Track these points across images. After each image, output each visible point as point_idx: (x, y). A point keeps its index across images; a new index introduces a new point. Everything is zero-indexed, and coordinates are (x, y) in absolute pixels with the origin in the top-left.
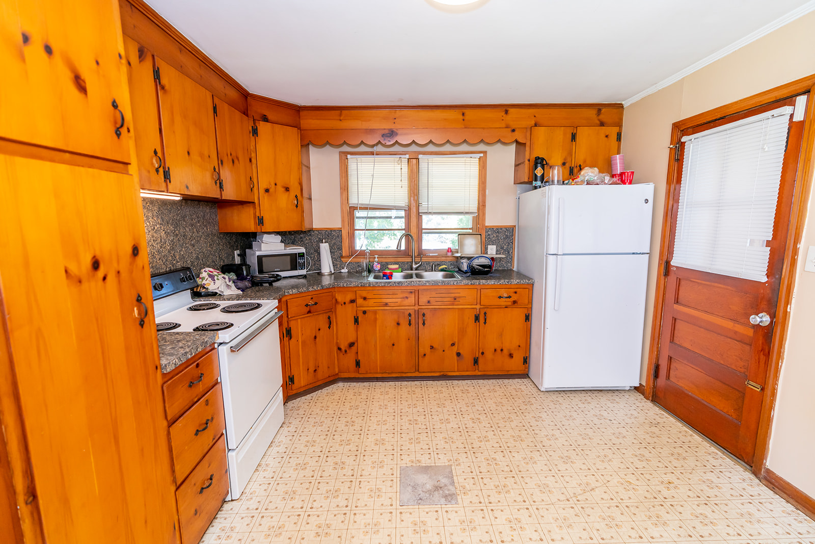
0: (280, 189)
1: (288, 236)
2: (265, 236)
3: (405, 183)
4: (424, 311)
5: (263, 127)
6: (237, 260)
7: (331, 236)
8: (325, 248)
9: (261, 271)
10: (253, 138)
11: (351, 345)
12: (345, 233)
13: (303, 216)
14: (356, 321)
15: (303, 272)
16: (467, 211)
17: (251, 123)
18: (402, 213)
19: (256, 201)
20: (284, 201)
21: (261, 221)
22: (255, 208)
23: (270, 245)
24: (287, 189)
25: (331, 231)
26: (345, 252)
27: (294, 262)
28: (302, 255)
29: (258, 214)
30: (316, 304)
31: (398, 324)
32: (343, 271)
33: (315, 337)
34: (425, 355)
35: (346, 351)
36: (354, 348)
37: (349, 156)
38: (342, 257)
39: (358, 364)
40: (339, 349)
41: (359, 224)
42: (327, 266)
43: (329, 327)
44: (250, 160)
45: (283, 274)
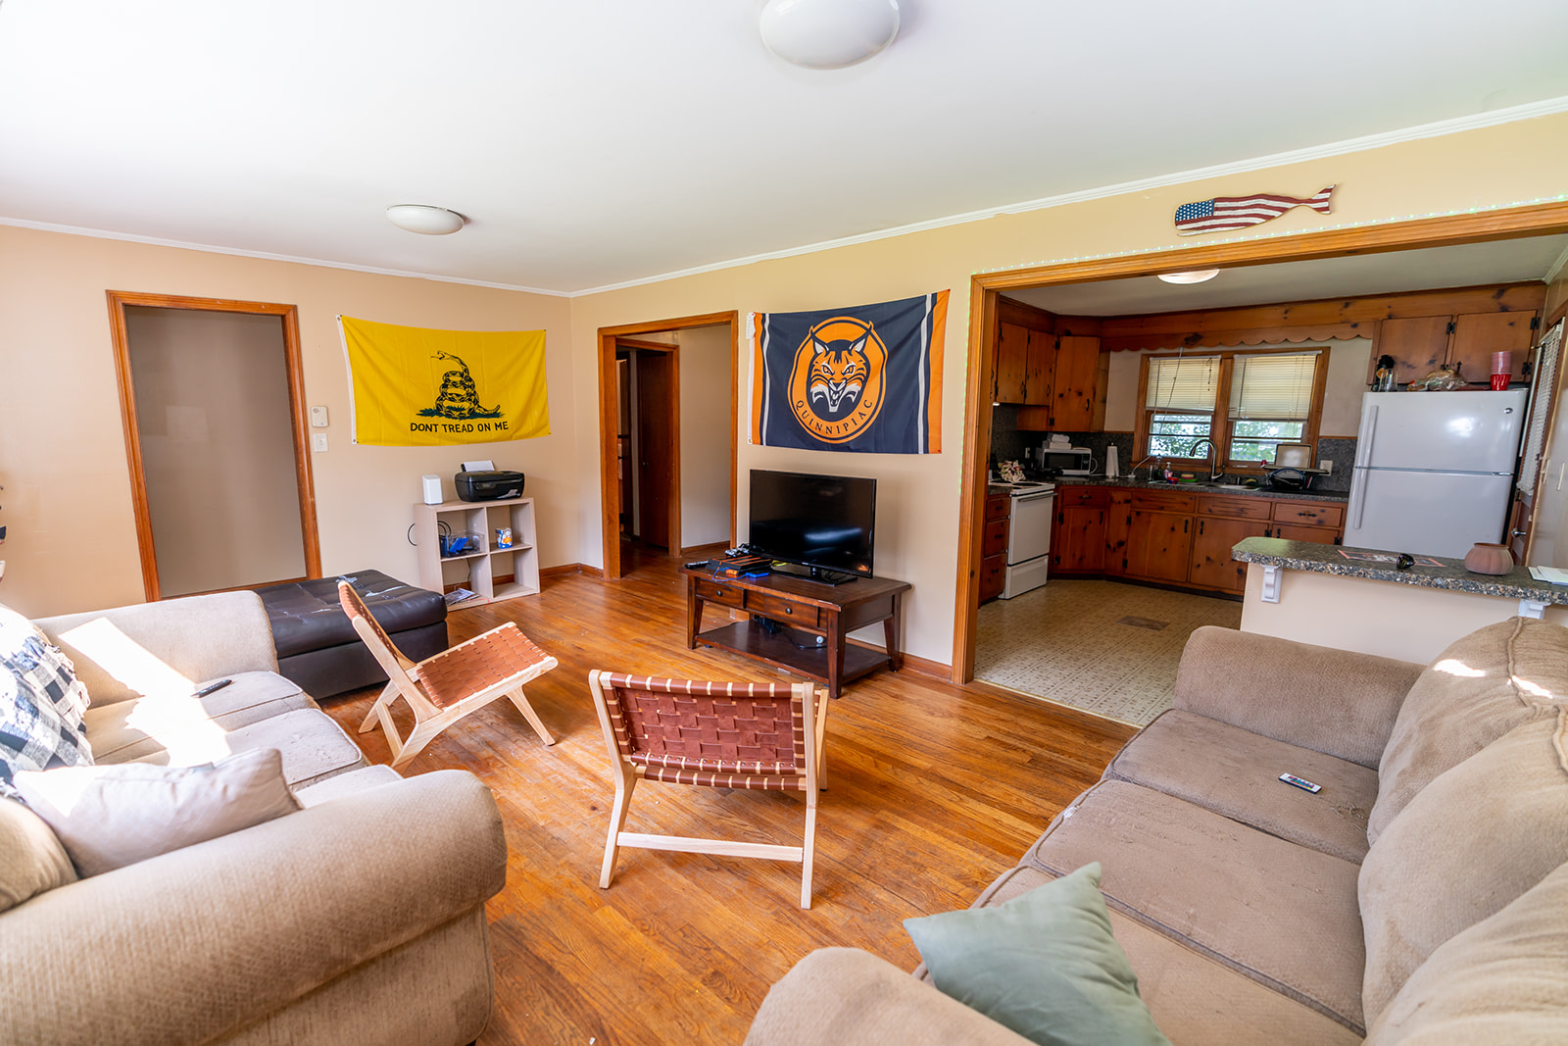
0: (1073, 394)
1: (1076, 439)
2: (1055, 436)
3: (1214, 385)
4: (1204, 519)
5: (1066, 341)
6: (1027, 455)
7: (1123, 440)
8: (1112, 451)
9: (1046, 465)
10: (1055, 352)
11: (1121, 544)
12: (1137, 438)
13: (1092, 418)
14: (1129, 521)
15: (1087, 472)
16: (1293, 417)
17: (1056, 339)
18: (1209, 419)
19: (1051, 405)
20: (1076, 404)
21: (1052, 422)
22: (1048, 411)
23: (1059, 444)
24: (1080, 394)
25: (1123, 434)
26: (1135, 456)
27: (1077, 461)
28: (1086, 456)
29: (1050, 416)
30: (1090, 497)
31: (1173, 529)
32: (1129, 476)
33: (1085, 528)
34: (1199, 566)
35: (1114, 549)
36: (1123, 548)
37: (1151, 359)
38: (1130, 461)
39: (1125, 563)
40: (1108, 546)
41: (1156, 428)
42: (1112, 470)
43: (1101, 523)
44: (1050, 370)
45: (1065, 472)
